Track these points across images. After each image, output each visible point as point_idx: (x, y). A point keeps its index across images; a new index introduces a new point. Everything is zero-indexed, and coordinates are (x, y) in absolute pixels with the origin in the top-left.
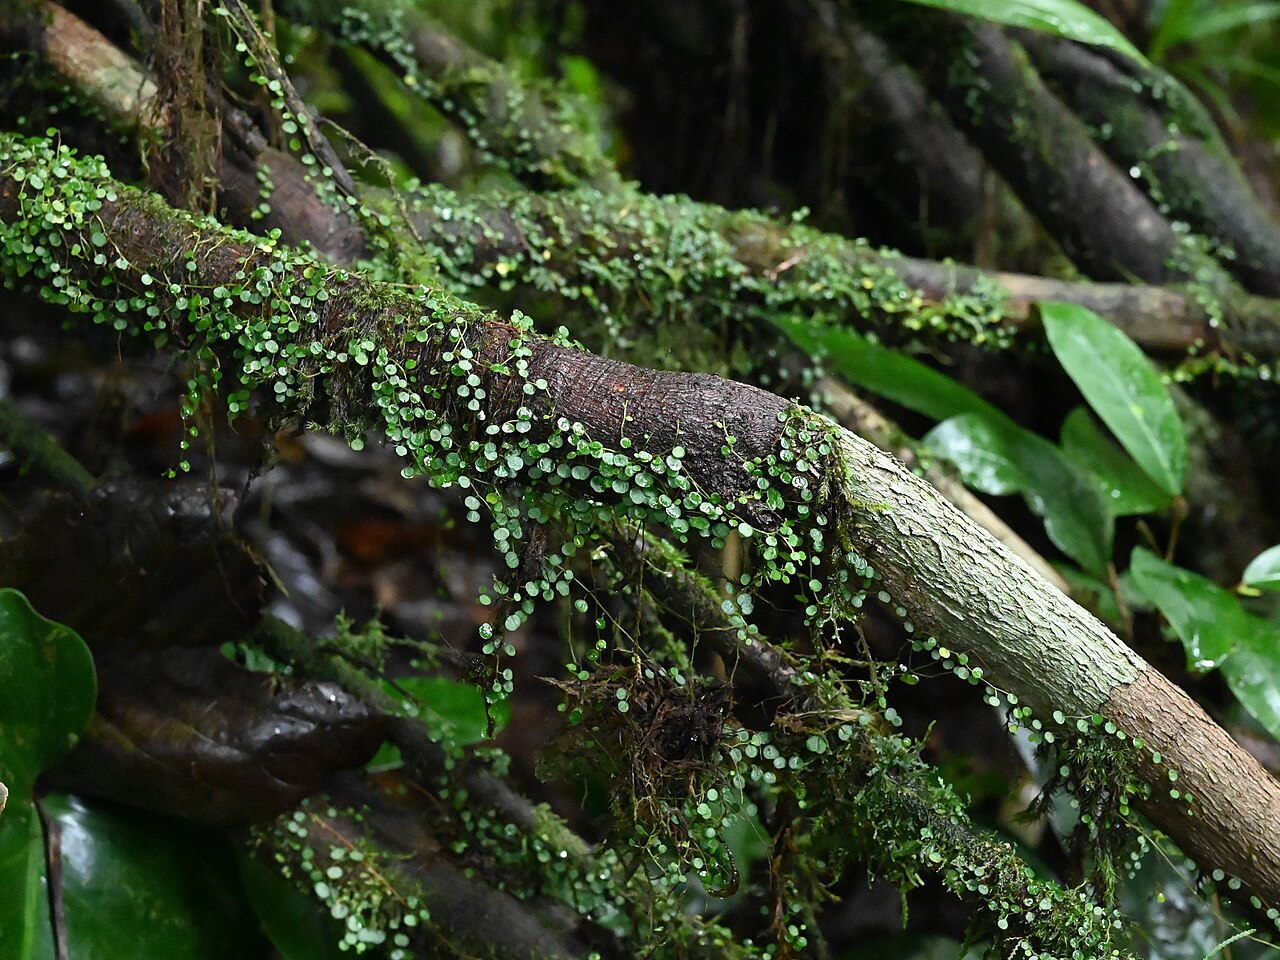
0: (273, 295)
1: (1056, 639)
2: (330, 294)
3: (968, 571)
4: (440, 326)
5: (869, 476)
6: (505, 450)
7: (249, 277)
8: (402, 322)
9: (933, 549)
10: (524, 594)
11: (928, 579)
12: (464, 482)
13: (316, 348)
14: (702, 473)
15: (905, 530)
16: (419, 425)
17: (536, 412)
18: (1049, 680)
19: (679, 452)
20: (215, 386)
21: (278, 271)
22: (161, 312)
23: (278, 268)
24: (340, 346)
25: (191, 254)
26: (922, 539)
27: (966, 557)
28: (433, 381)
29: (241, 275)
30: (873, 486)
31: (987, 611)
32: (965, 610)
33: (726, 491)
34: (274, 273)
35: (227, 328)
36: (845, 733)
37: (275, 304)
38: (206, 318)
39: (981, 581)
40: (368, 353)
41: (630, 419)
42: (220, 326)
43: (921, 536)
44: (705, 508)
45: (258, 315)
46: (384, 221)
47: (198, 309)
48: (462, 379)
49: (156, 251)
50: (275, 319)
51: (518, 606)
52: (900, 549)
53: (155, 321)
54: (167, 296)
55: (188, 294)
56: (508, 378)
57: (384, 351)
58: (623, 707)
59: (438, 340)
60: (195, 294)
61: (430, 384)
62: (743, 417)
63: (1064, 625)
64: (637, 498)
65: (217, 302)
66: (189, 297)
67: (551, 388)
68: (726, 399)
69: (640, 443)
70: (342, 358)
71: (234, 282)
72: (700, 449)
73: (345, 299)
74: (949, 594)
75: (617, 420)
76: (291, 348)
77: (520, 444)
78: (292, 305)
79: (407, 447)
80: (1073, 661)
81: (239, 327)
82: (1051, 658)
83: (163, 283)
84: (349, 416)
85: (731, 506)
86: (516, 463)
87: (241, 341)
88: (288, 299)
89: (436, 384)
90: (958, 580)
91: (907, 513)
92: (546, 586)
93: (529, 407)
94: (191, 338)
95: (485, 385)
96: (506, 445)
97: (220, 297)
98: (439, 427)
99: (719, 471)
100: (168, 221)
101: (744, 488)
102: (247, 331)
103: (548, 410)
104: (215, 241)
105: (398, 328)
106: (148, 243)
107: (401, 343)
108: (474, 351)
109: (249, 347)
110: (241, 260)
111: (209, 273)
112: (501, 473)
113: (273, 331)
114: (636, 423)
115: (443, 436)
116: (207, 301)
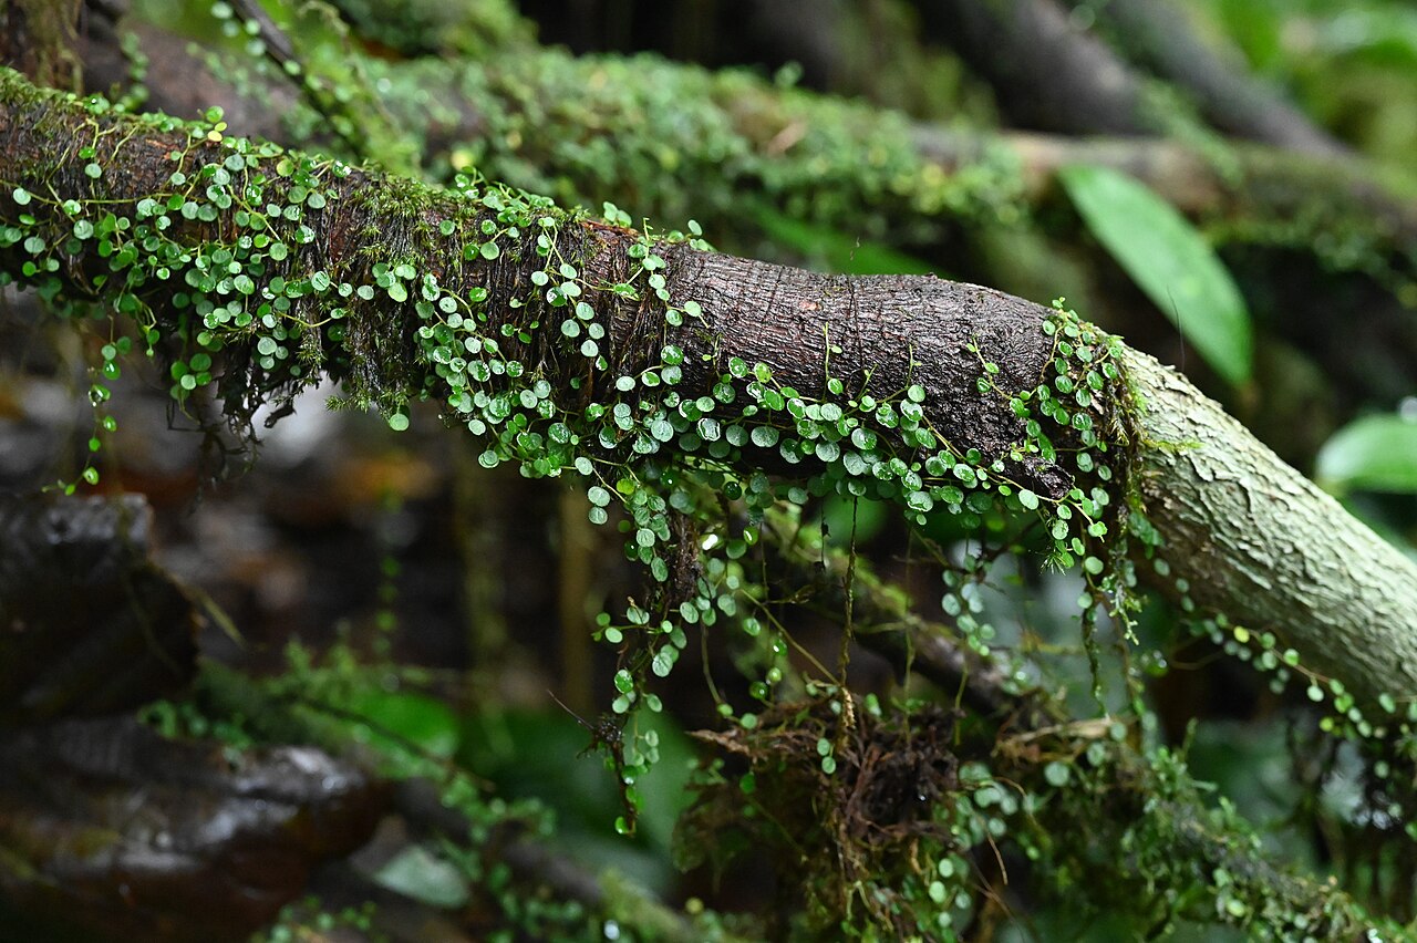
0: (235, 206)
1: (1385, 600)
2: (327, 198)
3: (1281, 521)
4: (513, 233)
5: (1162, 403)
6: (644, 413)
7: (192, 180)
8: (452, 231)
9: (1239, 496)
10: (676, 619)
11: (1230, 538)
12: (584, 466)
13: (320, 281)
14: (952, 422)
15: (1207, 474)
16: (498, 385)
17: (688, 352)
18: (1371, 655)
19: (916, 393)
20: (150, 352)
21: (237, 169)
22: (49, 244)
23: (236, 163)
24: (358, 276)
25: (90, 152)
26: (1227, 484)
27: (1279, 503)
28: (514, 316)
29: (178, 179)
30: (1166, 417)
31: (1304, 572)
32: (1273, 574)
33: (989, 444)
34: (231, 172)
35: (163, 260)
36: (1097, 755)
37: (240, 219)
38: (127, 250)
39: (1296, 533)
40: (405, 282)
41: (837, 350)
42: (153, 260)
43: (1226, 480)
44: (960, 471)
45: (212, 239)
46: (343, 94)
47: (112, 237)
48: (565, 311)
49: (28, 152)
50: (245, 242)
51: (665, 639)
52: (1198, 501)
53: (39, 259)
54: (56, 219)
55: (92, 213)
56: (636, 304)
57: (431, 279)
58: (829, 766)
59: (516, 255)
60: (104, 215)
61: (509, 321)
62: (999, 333)
63: (1393, 579)
64: (855, 467)
65: (140, 223)
66: (93, 220)
67: (706, 313)
68: (967, 309)
69: (857, 385)
70: (366, 293)
71: (168, 190)
72: (945, 386)
73: (353, 204)
74: (1256, 555)
75: (817, 354)
76: (279, 283)
77: (666, 401)
78: (270, 219)
79: (484, 420)
80: (1404, 627)
81: (186, 259)
82: (1378, 626)
83: (47, 201)
84: (382, 382)
85: (999, 466)
86: (663, 430)
87: (189, 279)
88: (262, 209)
89: (520, 321)
90: (1269, 535)
91: (1207, 448)
92: (705, 604)
93: (677, 343)
94: (99, 281)
95: (602, 317)
96: (645, 405)
97: (149, 214)
98: (531, 386)
99: (975, 416)
100: (39, 106)
101: (1011, 437)
102: (199, 263)
103: (706, 347)
104: (123, 130)
105: (445, 241)
106: (15, 140)
107: (456, 262)
108: (577, 267)
109: (207, 289)
110: (176, 156)
111: (122, 178)
112: (642, 447)
113: (245, 261)
114: (846, 356)
115: (539, 400)
116: (124, 223)
